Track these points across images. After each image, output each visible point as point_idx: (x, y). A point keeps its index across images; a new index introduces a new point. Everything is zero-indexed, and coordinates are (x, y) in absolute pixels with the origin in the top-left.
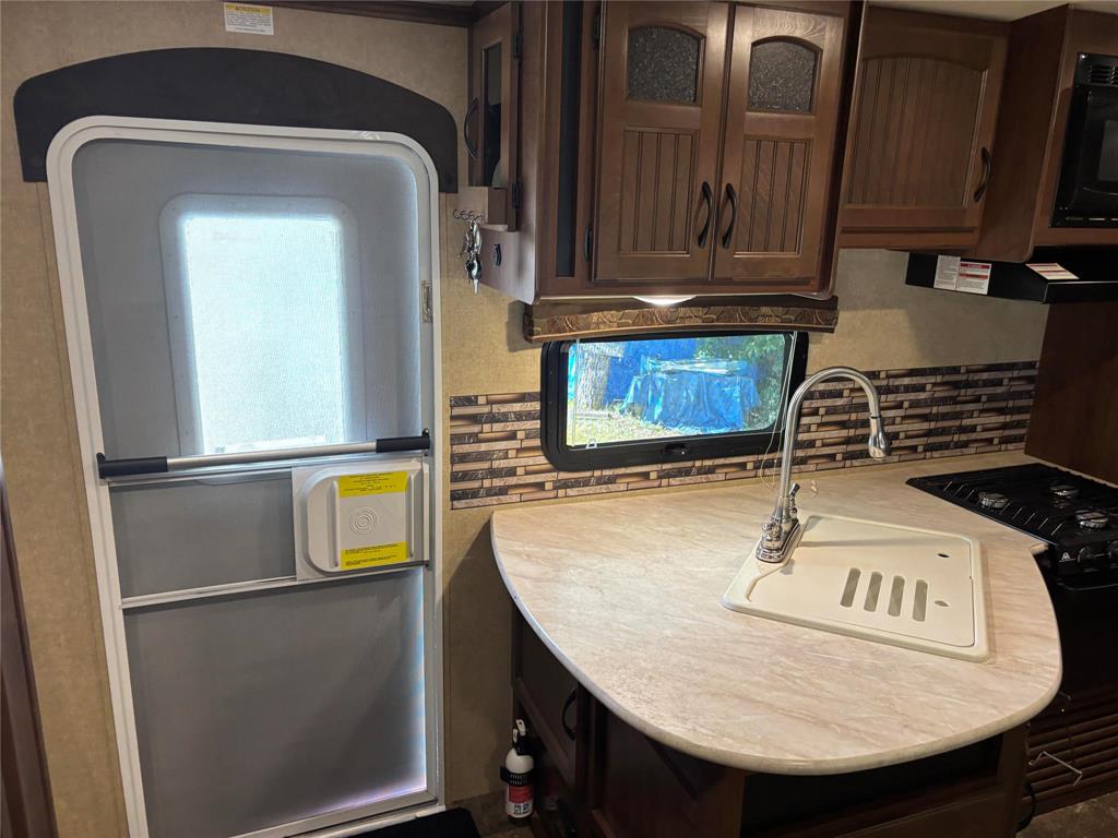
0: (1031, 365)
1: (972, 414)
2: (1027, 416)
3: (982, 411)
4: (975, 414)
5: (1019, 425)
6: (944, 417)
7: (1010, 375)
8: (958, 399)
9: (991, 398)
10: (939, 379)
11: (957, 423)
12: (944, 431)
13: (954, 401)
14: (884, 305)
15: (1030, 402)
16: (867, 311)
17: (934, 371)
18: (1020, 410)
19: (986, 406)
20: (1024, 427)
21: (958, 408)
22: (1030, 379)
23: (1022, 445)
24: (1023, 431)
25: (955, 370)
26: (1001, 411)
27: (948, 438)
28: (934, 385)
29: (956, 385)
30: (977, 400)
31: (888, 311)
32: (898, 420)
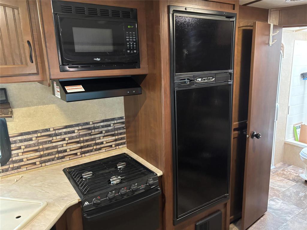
0: (121, 118)
1: (100, 138)
2: (125, 135)
3: (104, 137)
4: (101, 138)
5: (122, 139)
6: (87, 141)
7: (113, 122)
8: (92, 134)
9: (107, 131)
10: (80, 128)
11: (94, 142)
12: (88, 146)
13: (90, 134)
14: (44, 104)
15: (125, 130)
16: (36, 107)
17: (78, 125)
18: (121, 134)
19: (106, 134)
20: (124, 139)
21: (93, 137)
22: (122, 123)
23: (125, 145)
24: (125, 141)
25: (87, 124)
26: (113, 135)
27: (91, 148)
28: (78, 130)
29: (89, 129)
30: (101, 133)
31: (47, 106)
32: (65, 145)
